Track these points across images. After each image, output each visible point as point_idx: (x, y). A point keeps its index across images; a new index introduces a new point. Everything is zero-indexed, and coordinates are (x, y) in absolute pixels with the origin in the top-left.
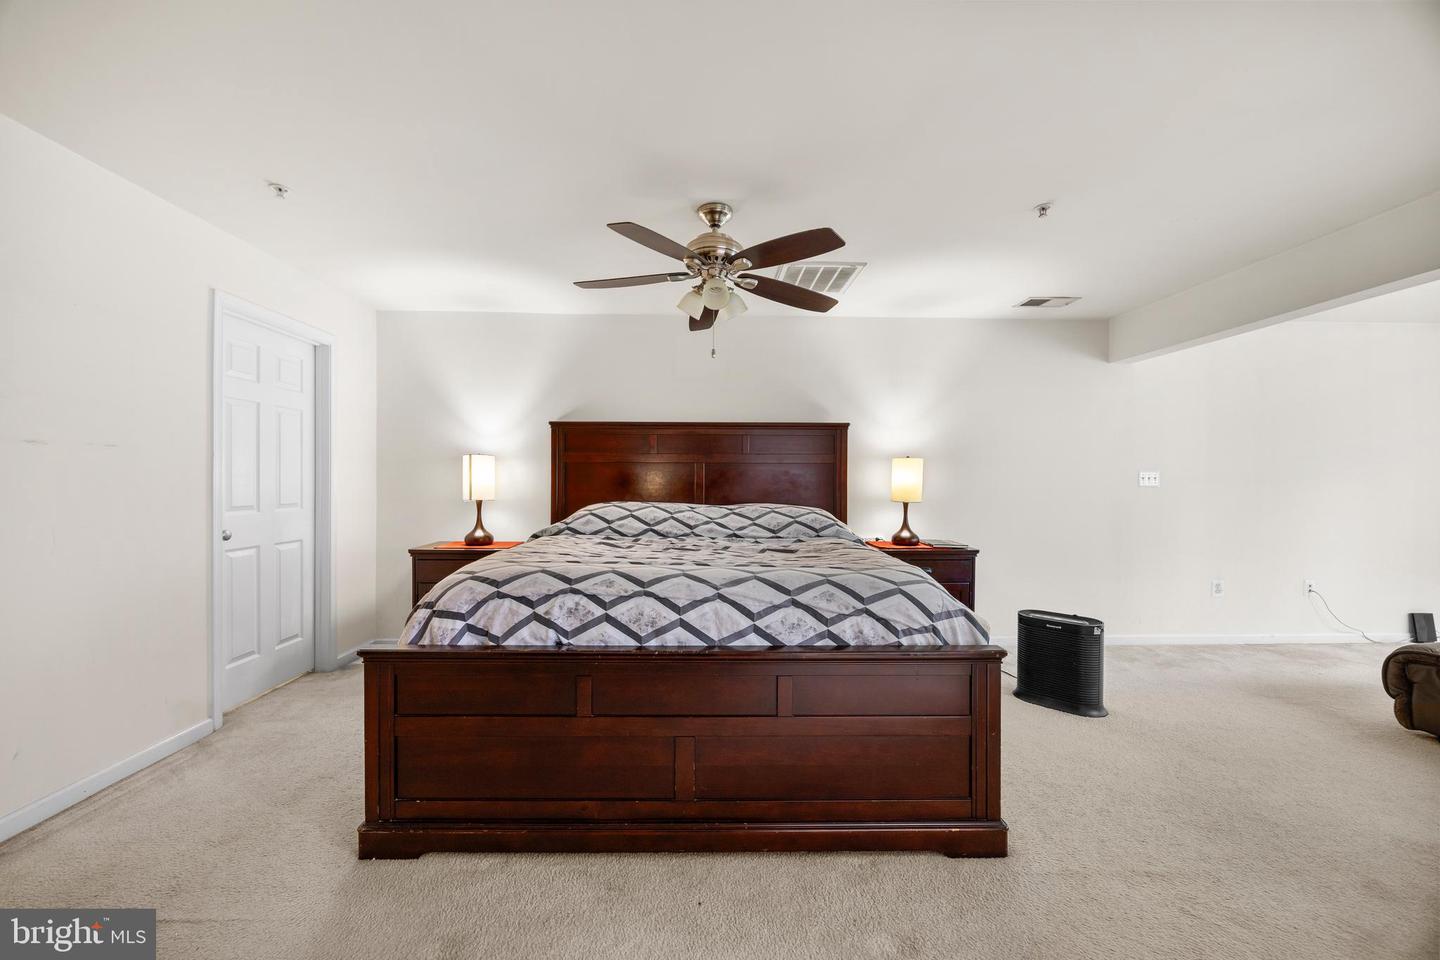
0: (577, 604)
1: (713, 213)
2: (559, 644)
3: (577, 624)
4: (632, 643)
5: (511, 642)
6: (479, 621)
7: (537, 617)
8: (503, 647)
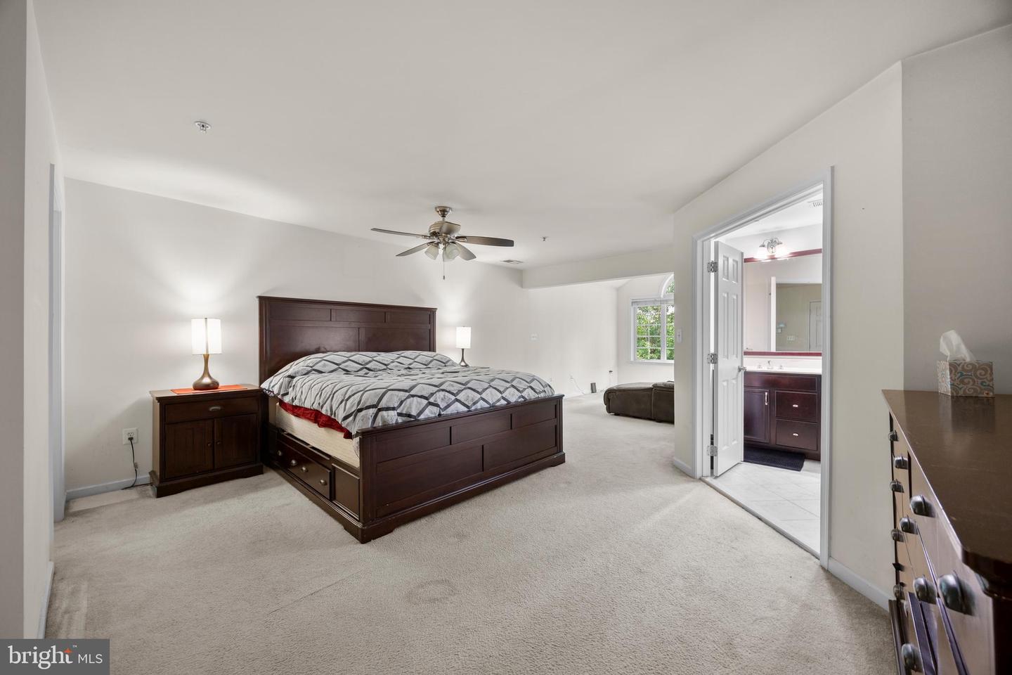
0: (444, 396)
1: (443, 212)
2: (440, 415)
3: (445, 405)
4: (466, 409)
5: (422, 417)
6: (403, 409)
7: (430, 404)
8: (418, 420)
